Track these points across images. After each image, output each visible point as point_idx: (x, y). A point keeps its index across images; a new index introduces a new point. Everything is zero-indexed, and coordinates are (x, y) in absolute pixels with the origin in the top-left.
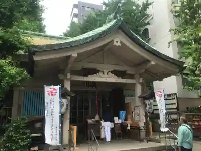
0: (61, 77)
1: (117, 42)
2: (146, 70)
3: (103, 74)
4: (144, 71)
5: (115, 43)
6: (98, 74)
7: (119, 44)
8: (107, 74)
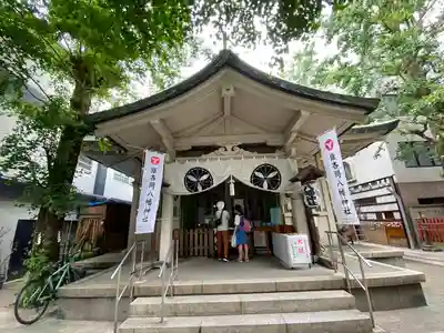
1: (228, 90)
2: (300, 133)
3: (226, 150)
5: (225, 93)
6: (216, 151)
7: (232, 93)
8: (233, 150)
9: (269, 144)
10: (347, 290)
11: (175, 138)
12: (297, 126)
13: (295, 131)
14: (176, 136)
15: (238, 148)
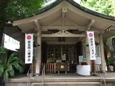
3: (62, 32)
4: (90, 28)
5: (63, 11)
6: (58, 32)
7: (66, 11)
8: (65, 32)
9: (80, 30)
10: (100, 82)
12: (90, 25)
13: (90, 26)
14: (41, 25)
15: (67, 32)
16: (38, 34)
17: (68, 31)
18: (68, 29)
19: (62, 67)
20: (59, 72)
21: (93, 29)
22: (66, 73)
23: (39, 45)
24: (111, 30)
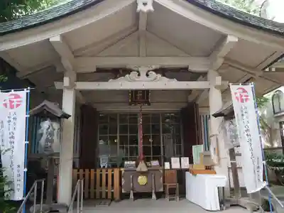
0: (58, 85)
1: (145, 4)
3: (139, 75)
6: (127, 76)
8: (147, 75)
9: (193, 68)
11: (76, 57)
14: (77, 54)
15: (154, 73)
16: (66, 81)
17: (156, 71)
18: (158, 67)
19: (142, 180)
20: (132, 196)
21: (230, 66)
22: (154, 196)
23: (67, 116)
24: (277, 70)
